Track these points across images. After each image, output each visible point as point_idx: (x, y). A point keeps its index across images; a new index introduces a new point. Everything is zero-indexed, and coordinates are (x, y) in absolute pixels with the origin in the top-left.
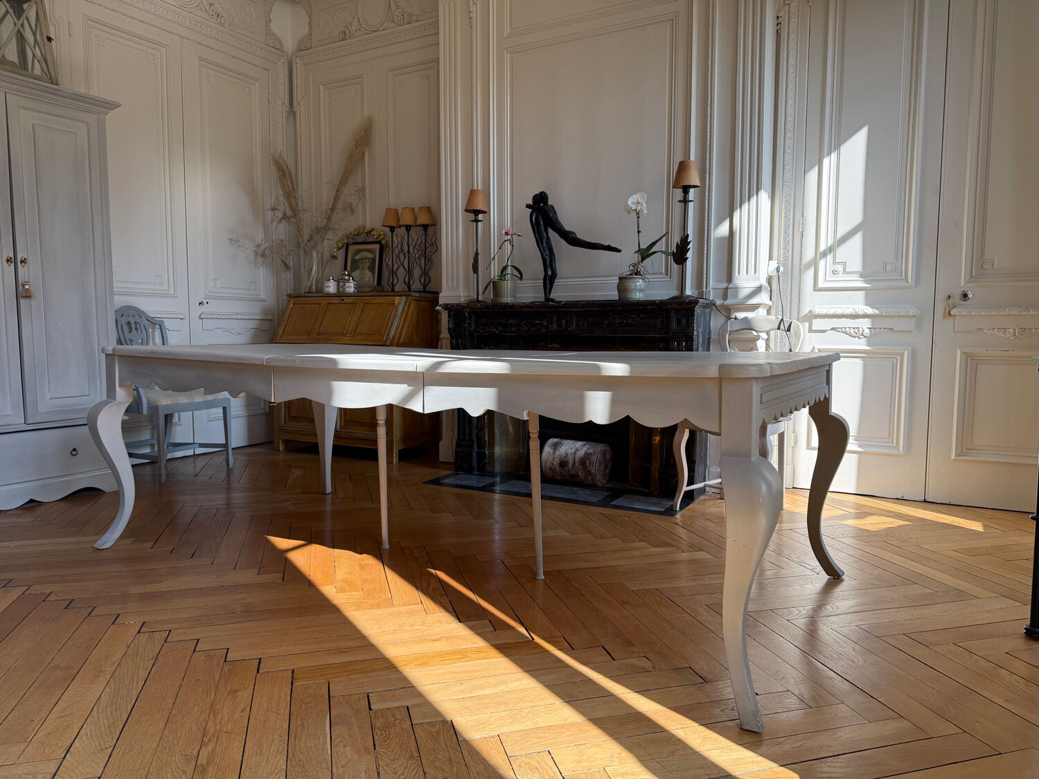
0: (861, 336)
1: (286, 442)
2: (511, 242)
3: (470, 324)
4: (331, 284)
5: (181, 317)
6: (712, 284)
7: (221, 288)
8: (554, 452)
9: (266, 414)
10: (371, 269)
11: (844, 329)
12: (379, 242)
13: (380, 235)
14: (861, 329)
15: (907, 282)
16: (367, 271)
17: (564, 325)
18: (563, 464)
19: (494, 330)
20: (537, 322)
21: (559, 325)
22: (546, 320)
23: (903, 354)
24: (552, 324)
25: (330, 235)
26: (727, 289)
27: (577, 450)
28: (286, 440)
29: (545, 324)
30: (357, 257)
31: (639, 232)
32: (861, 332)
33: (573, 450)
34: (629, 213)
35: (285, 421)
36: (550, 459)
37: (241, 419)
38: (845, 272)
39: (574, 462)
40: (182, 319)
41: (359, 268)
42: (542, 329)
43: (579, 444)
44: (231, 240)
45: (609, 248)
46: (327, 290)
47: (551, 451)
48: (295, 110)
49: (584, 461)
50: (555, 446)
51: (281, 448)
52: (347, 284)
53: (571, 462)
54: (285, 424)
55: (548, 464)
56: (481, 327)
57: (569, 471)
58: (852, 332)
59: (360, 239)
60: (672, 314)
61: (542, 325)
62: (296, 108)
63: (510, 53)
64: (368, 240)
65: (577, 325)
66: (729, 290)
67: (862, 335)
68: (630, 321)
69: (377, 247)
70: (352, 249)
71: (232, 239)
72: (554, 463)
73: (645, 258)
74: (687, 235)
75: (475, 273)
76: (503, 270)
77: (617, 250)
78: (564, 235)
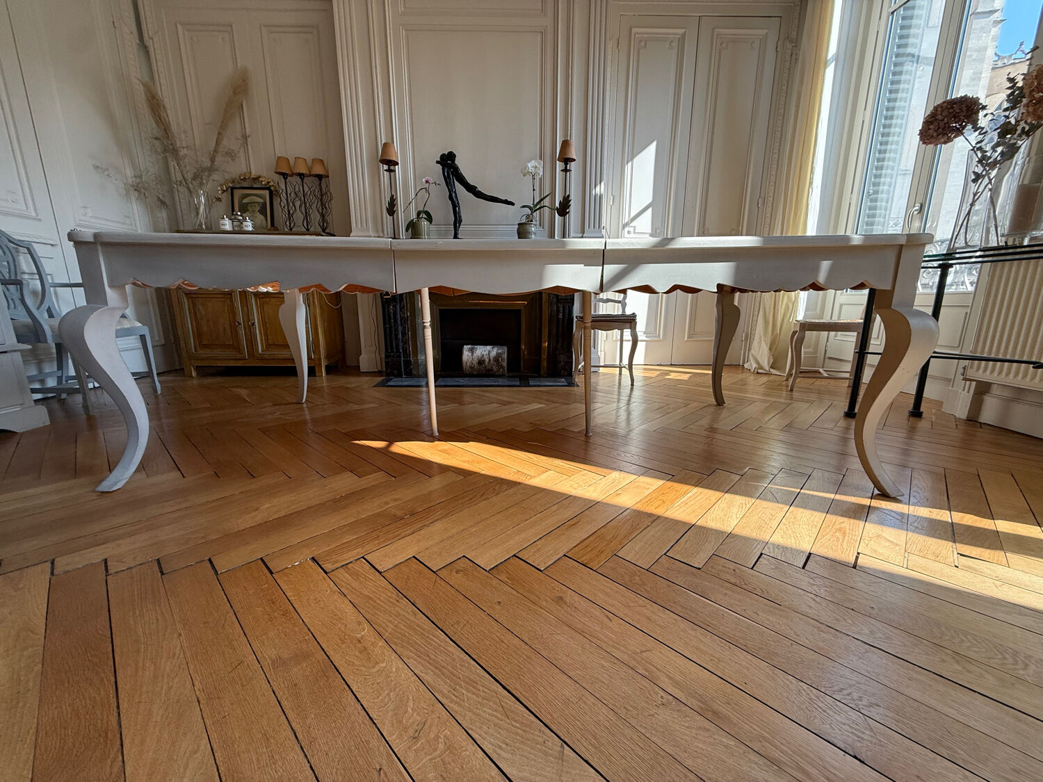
1: (198, 368)
2: (427, 190)
4: (227, 222)
5: (52, 243)
7: (92, 217)
8: (472, 355)
9: (163, 345)
10: (263, 211)
12: (269, 189)
13: (268, 183)
16: (258, 213)
18: (481, 362)
25: (215, 176)
27: (489, 352)
28: (197, 366)
30: (245, 201)
31: (534, 190)
33: (487, 352)
34: (524, 176)
35: (195, 349)
36: (470, 360)
37: (137, 351)
38: (634, 232)
39: (490, 360)
40: (52, 245)
41: (248, 210)
43: (489, 348)
44: (96, 167)
45: (507, 202)
46: (222, 227)
47: (470, 354)
48: (147, 44)
49: (496, 359)
50: (472, 350)
51: (194, 374)
52: (245, 223)
53: (487, 360)
54: (196, 351)
55: (468, 364)
57: (485, 367)
59: (245, 184)
62: (149, 43)
63: (406, 30)
64: (255, 186)
69: (267, 193)
70: (238, 193)
71: (98, 167)
72: (474, 362)
73: (535, 211)
74: (569, 196)
75: (390, 215)
76: (419, 214)
77: (513, 204)
78: (471, 189)
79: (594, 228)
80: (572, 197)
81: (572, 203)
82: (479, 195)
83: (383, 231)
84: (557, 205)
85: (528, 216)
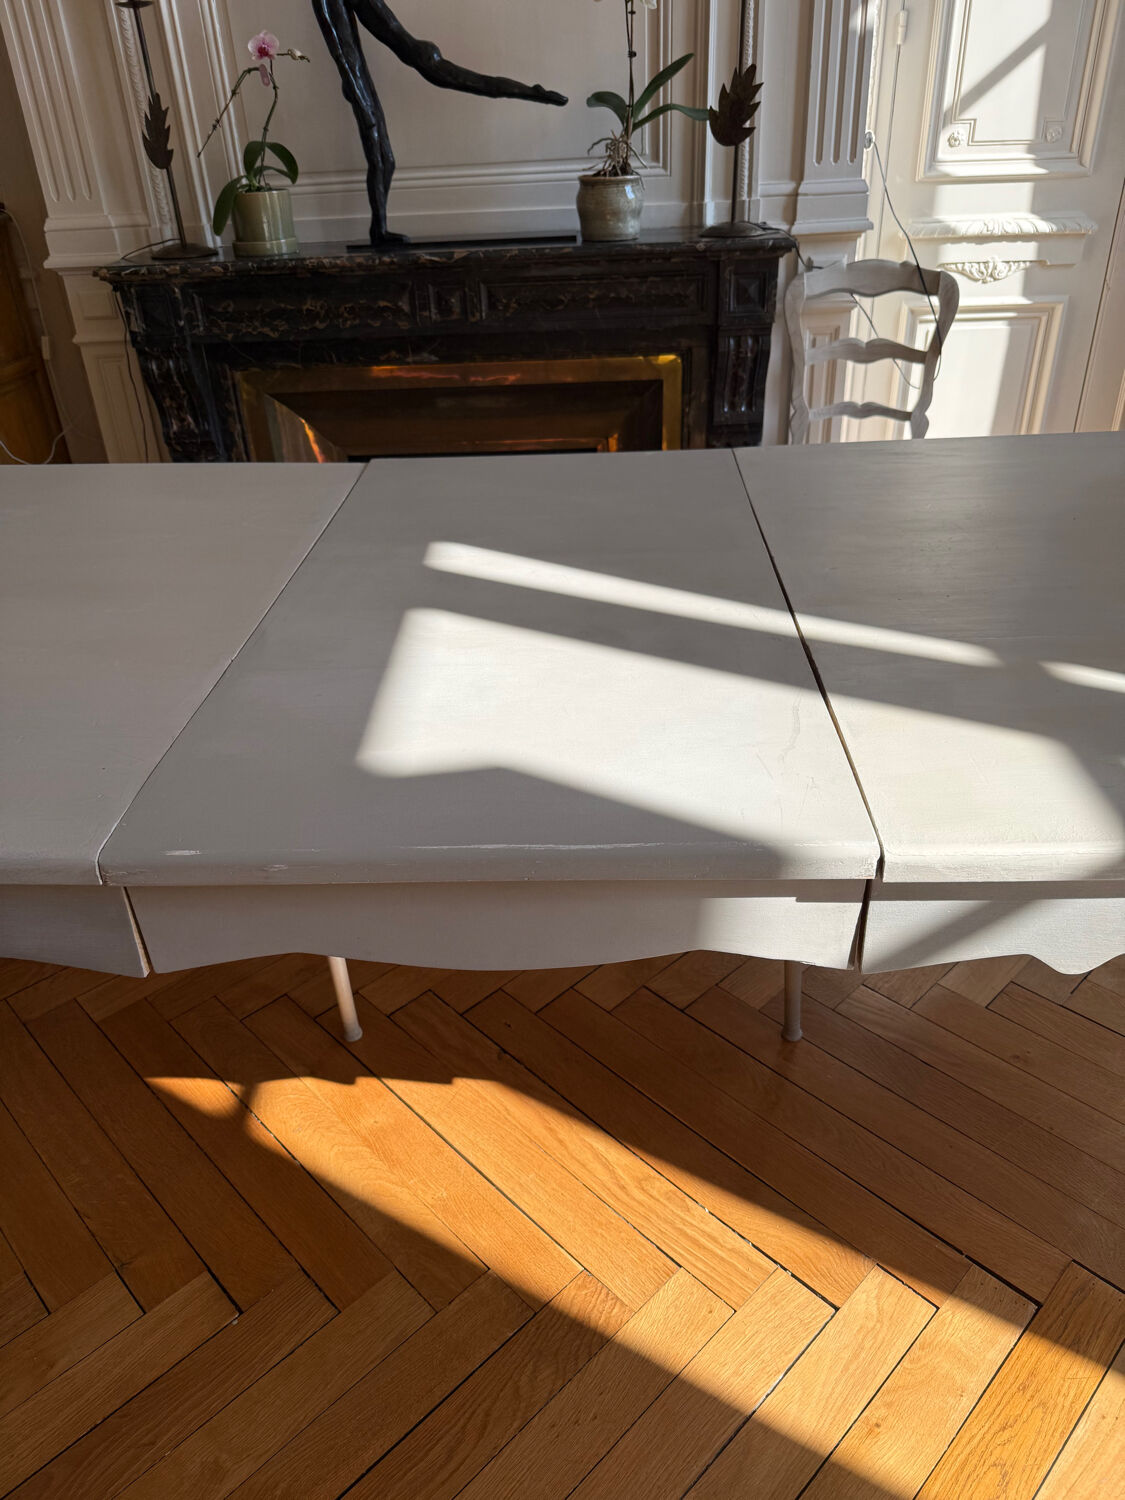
0: (989, 279)
2: (268, 77)
3: (190, 319)
6: (761, 186)
11: (960, 266)
14: (991, 265)
15: (1081, 164)
17: (457, 309)
19: (266, 330)
20: (382, 304)
21: (444, 308)
22: (406, 297)
23: (1053, 309)
24: (425, 307)
26: (795, 195)
29: (406, 308)
31: (632, 54)
32: (990, 271)
38: (972, 141)
42: (400, 323)
45: (538, 95)
56: (224, 325)
58: (974, 270)
60: (727, 275)
61: (398, 311)
65: (492, 306)
66: (800, 198)
67: (991, 276)
68: (624, 293)
73: (637, 126)
74: (753, 67)
75: (161, 167)
76: (252, 153)
77: (558, 100)
78: (416, 54)
79: (837, 157)
80: (763, 76)
81: (762, 96)
82: (445, 75)
83: (145, 208)
84: (713, 102)
85: (613, 145)
